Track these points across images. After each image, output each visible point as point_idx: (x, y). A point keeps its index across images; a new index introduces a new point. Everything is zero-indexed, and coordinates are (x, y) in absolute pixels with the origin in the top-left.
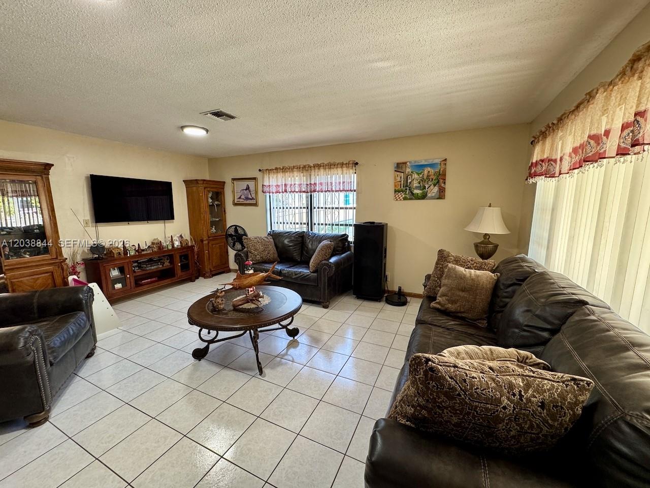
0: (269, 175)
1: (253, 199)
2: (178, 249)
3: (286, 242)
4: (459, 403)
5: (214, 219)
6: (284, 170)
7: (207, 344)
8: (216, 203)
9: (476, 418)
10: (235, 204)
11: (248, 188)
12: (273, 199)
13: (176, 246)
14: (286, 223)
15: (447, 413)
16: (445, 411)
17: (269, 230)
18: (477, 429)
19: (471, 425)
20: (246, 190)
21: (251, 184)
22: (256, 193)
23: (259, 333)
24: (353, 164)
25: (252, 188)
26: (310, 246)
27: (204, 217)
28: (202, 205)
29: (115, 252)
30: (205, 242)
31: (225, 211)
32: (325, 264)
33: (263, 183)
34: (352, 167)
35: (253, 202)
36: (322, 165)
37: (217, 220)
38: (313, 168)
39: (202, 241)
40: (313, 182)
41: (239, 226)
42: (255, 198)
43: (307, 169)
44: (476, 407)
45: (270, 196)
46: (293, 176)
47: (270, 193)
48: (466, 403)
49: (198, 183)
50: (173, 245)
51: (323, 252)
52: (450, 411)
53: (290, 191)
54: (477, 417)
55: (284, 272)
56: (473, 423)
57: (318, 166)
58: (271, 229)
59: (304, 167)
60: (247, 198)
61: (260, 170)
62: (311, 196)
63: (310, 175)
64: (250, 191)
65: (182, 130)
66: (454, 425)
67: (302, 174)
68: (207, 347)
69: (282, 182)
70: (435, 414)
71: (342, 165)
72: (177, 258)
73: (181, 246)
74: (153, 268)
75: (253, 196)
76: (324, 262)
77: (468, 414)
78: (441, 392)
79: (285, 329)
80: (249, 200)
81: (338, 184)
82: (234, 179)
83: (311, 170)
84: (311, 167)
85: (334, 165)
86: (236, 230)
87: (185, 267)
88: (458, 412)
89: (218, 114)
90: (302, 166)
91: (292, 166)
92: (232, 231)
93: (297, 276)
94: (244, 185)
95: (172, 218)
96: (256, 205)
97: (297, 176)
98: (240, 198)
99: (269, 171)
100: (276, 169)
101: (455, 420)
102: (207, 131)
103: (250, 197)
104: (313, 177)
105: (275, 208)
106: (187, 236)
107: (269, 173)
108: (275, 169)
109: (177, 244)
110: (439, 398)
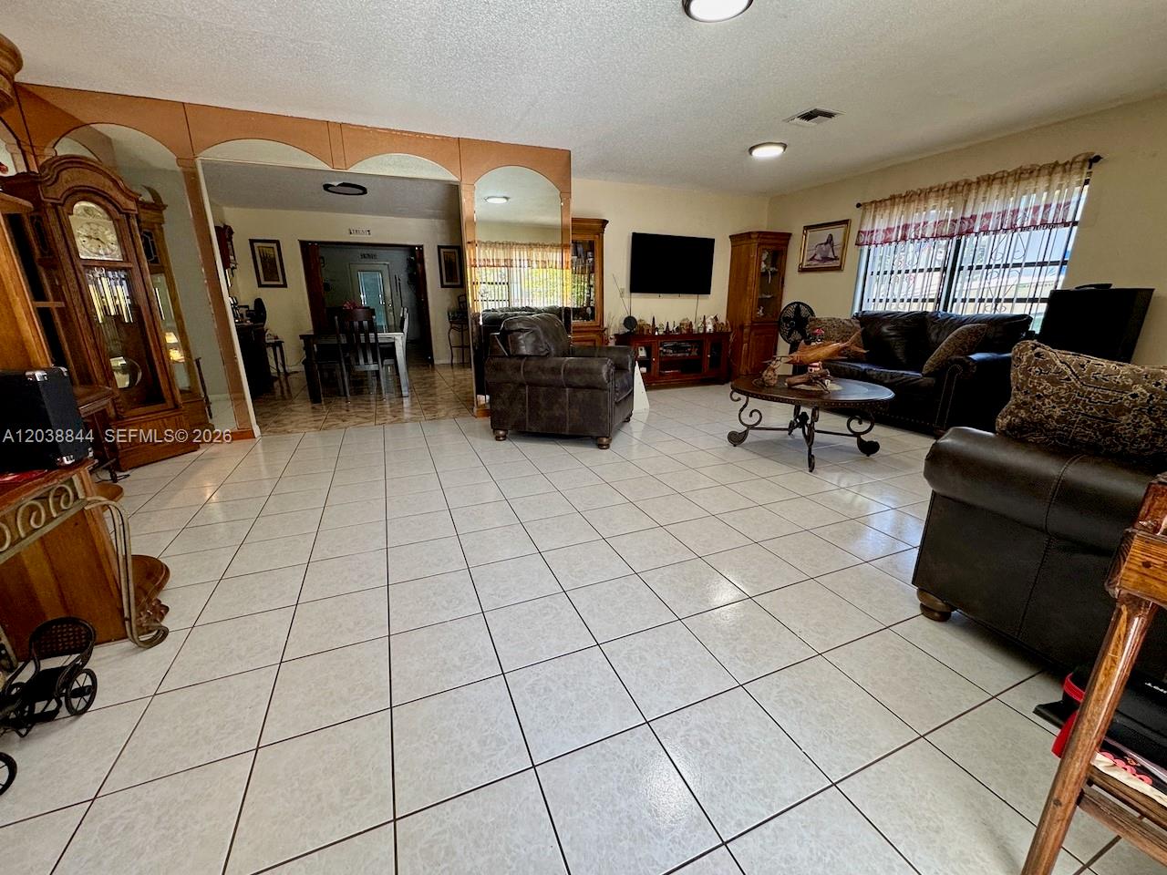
0: (875, 211)
1: (836, 258)
2: (709, 333)
3: (885, 329)
4: (1066, 389)
5: (764, 296)
6: (908, 198)
7: (746, 428)
8: (771, 269)
9: (1088, 407)
10: (802, 270)
11: (830, 240)
12: (874, 257)
13: (708, 330)
14: (891, 300)
15: (1049, 404)
16: (1047, 400)
17: (856, 310)
18: (1089, 422)
19: (1080, 416)
20: (826, 244)
21: (838, 233)
22: (844, 246)
23: (816, 433)
24: (1084, 161)
25: (838, 240)
26: (933, 337)
27: (750, 291)
28: (751, 272)
29: (645, 329)
30: (746, 330)
31: (783, 282)
32: (957, 361)
33: (861, 227)
34: (1082, 168)
35: (836, 263)
36: (1000, 175)
37: (769, 296)
38: (974, 186)
39: (742, 327)
40: (968, 215)
41: (803, 304)
42: (839, 256)
43: (960, 188)
44: (1090, 393)
45: (869, 251)
46: (925, 209)
47: (870, 244)
48: (1076, 388)
49: (750, 238)
50: (705, 328)
51: (960, 342)
52: (1052, 400)
53: (913, 237)
54: (1088, 405)
55: (871, 373)
56: (1083, 414)
57: (989, 180)
58: (861, 310)
59: (956, 185)
60: (825, 259)
61: (859, 205)
62: (959, 242)
63: (966, 201)
64: (832, 246)
65: (751, 153)
66: (1057, 421)
67: (947, 201)
68: (745, 433)
69: (899, 222)
70: (1034, 408)
71: (1052, 168)
72: (707, 347)
73: (715, 331)
74: (679, 355)
75: (838, 253)
76: (954, 357)
77: (1077, 402)
78: (1044, 378)
79: (856, 439)
80: (829, 262)
81: (1030, 213)
82: (807, 228)
83: (969, 190)
84: (970, 184)
85: (1032, 172)
86: (798, 310)
87: (715, 362)
88: (1063, 400)
89: (808, 116)
90: (949, 185)
91: (928, 187)
92: (790, 314)
93: (894, 380)
94: (823, 235)
95: (708, 292)
96: (839, 269)
97: (934, 208)
98: (812, 259)
99: (878, 204)
100: (893, 198)
101: (1058, 412)
102: (785, 147)
103: (831, 255)
104: (970, 204)
105: (875, 273)
106: (723, 319)
107: (876, 208)
108: (891, 199)
109: (710, 327)
110: (1040, 384)
